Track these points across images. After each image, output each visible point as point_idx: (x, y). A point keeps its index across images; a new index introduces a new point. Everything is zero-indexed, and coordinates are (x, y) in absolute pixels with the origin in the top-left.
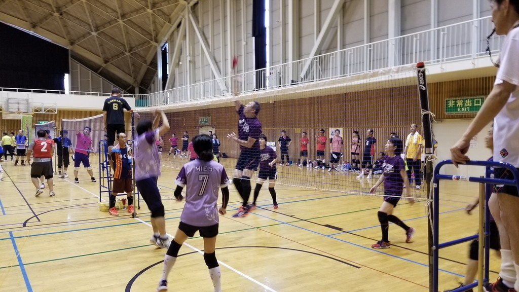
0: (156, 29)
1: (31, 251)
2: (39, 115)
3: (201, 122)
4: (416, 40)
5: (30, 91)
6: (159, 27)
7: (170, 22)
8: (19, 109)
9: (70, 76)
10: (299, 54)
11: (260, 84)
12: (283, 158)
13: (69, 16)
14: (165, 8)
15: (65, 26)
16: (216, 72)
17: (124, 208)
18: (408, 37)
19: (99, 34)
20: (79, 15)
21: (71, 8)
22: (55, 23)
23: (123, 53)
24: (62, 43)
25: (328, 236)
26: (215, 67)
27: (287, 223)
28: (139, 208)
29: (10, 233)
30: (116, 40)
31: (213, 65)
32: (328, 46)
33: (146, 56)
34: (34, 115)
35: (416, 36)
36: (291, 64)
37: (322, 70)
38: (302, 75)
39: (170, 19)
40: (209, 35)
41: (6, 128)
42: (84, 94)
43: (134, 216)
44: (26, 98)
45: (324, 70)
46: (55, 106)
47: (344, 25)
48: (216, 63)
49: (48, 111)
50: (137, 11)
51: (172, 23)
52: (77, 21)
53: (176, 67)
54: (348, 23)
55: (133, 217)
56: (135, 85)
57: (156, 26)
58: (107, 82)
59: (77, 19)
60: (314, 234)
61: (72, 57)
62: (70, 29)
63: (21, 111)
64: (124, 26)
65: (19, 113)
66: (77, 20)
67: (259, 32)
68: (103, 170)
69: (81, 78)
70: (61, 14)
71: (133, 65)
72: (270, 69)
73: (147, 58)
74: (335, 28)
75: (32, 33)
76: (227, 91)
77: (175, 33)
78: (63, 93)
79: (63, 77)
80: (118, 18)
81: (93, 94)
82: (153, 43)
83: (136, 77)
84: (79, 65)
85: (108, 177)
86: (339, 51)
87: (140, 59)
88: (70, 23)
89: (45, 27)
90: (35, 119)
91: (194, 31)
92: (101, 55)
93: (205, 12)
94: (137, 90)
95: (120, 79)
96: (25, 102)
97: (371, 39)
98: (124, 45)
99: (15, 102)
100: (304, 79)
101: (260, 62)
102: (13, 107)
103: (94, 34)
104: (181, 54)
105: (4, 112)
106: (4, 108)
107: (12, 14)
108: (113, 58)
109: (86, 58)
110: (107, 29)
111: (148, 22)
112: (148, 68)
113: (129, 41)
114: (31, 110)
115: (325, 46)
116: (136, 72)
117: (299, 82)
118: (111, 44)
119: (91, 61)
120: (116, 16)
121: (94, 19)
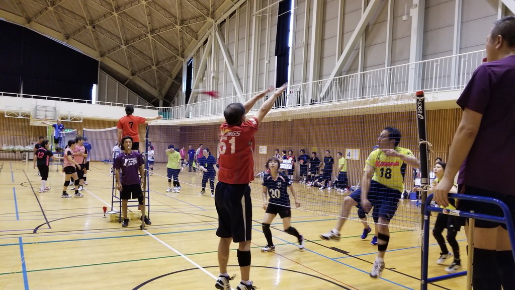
0: (183, 45)
1: (36, 258)
4: (437, 66)
5: (58, 100)
6: (186, 43)
7: (197, 39)
8: (46, 116)
9: (98, 86)
10: (319, 75)
11: (279, 101)
13: (101, 29)
14: (193, 25)
15: (97, 39)
16: (238, 88)
18: (429, 62)
19: (128, 47)
20: (110, 29)
21: (103, 22)
22: (88, 35)
23: (150, 66)
24: (93, 54)
25: (333, 259)
26: (237, 84)
27: (293, 244)
30: (143, 53)
31: (236, 81)
32: (349, 68)
33: (172, 71)
35: (437, 61)
36: (312, 84)
37: (341, 91)
38: (322, 95)
39: (197, 35)
40: (234, 53)
41: (32, 134)
42: (110, 104)
44: (54, 106)
45: (344, 91)
46: (81, 114)
47: (366, 48)
48: (239, 79)
49: (74, 120)
50: (166, 26)
51: (198, 40)
52: (108, 34)
53: (200, 82)
54: (370, 46)
56: (158, 98)
57: (183, 42)
58: (133, 94)
59: (109, 32)
60: (319, 257)
61: (102, 68)
62: (101, 42)
63: (48, 118)
64: (153, 41)
65: (46, 120)
67: (282, 52)
69: (108, 89)
70: (94, 27)
71: (159, 78)
72: (290, 87)
73: (172, 73)
74: (358, 50)
75: (65, 44)
77: (202, 49)
78: (90, 103)
79: (91, 87)
80: (148, 33)
81: (118, 105)
82: (180, 58)
83: (161, 90)
84: (107, 76)
86: (359, 73)
87: (166, 73)
88: (102, 36)
89: (78, 39)
91: (220, 48)
92: (128, 68)
93: (231, 30)
94: (161, 102)
95: (146, 91)
96: (52, 110)
97: (392, 63)
98: (151, 59)
99: (43, 109)
100: (323, 99)
101: (282, 79)
102: (41, 115)
103: (124, 47)
104: (206, 70)
105: (31, 119)
106: (32, 114)
107: (48, 25)
108: (140, 71)
109: (114, 70)
110: (137, 43)
111: (175, 37)
112: (173, 83)
113: (157, 55)
114: (58, 117)
115: (346, 67)
116: (162, 85)
117: (318, 102)
118: (139, 58)
119: (119, 73)
120: (146, 31)
121: (124, 33)
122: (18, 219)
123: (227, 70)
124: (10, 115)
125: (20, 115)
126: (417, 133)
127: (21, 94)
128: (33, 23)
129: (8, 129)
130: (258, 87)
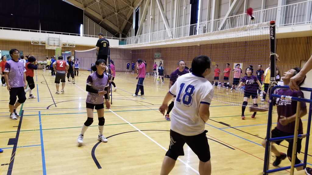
1: (48, 122)
2: (65, 48)
3: (156, 56)
4: (295, 8)
5: (61, 34)
8: (54, 44)
9: (83, 26)
10: (218, 15)
11: (192, 33)
16: (167, 26)
18: (290, 6)
23: (114, 13)
24: (80, 6)
25: (219, 129)
26: (166, 23)
29: (39, 112)
30: (110, 5)
31: (165, 21)
32: (238, 11)
34: (62, 48)
36: (213, 22)
37: (231, 26)
40: (164, 3)
42: (90, 36)
44: (59, 37)
45: (233, 26)
46: (74, 42)
48: (167, 20)
49: (70, 46)
53: (143, 22)
56: (120, 32)
58: (104, 30)
60: (211, 127)
61: (85, 14)
65: (54, 46)
67: (194, 1)
69: (89, 27)
71: (119, 20)
72: (200, 24)
73: (127, 16)
76: (173, 37)
77: (144, 1)
78: (79, 35)
79: (80, 26)
82: (131, 7)
83: (121, 28)
84: (89, 19)
87: (123, 16)
90: (63, 50)
92: (101, 14)
94: (121, 35)
95: (111, 28)
96: (58, 40)
97: (266, 7)
98: (114, 8)
99: (52, 39)
101: (194, 20)
102: (52, 43)
103: (98, 1)
104: (147, 14)
105: (46, 45)
106: (46, 43)
108: (108, 15)
109: (92, 15)
112: (128, 22)
113: (117, 5)
115: (235, 11)
116: (121, 24)
118: (106, 8)
119: (96, 17)
122: (39, 102)
123: (160, 14)
124: (34, 43)
125: (40, 43)
127: (40, 31)
129: (34, 51)
130: (179, 24)
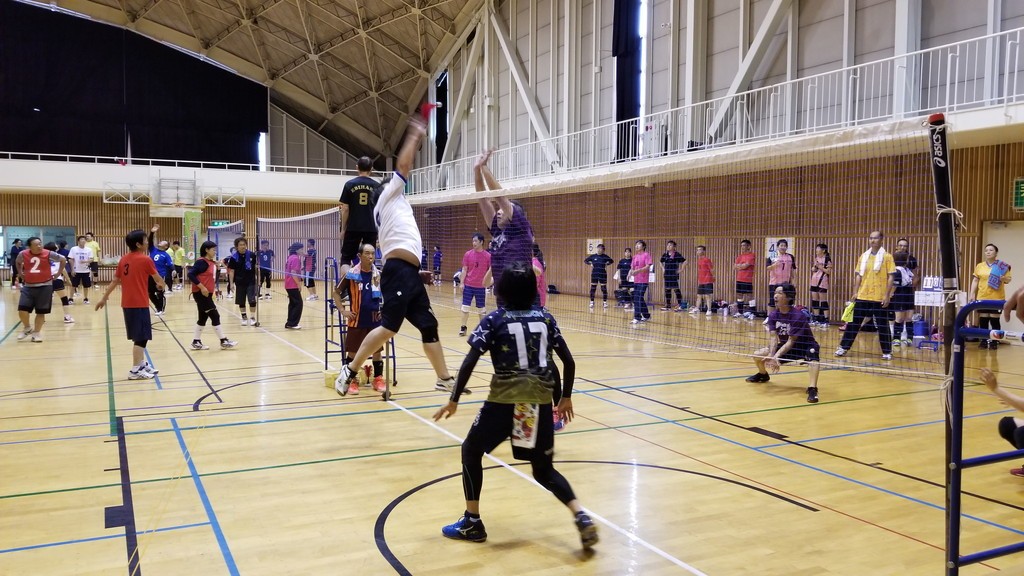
0: (427, 46)
1: (209, 452)
2: (214, 211)
4: (954, 59)
5: (198, 166)
6: (432, 40)
7: (453, 32)
8: (178, 198)
9: (269, 137)
10: (706, 88)
11: (626, 148)
12: (668, 295)
13: (270, 25)
15: (262, 44)
16: (540, 126)
17: (368, 382)
18: (936, 53)
19: (321, 57)
20: (286, 23)
21: (272, 11)
22: (245, 38)
23: (365, 92)
24: (255, 74)
25: (755, 449)
26: (537, 117)
27: (673, 422)
28: (395, 384)
29: (173, 420)
30: (351, 68)
31: (534, 112)
32: (767, 72)
33: (407, 99)
34: (206, 210)
35: (953, 49)
36: (690, 110)
37: (752, 121)
38: (712, 131)
39: (453, 25)
40: (528, 55)
42: (294, 170)
43: (386, 397)
44: (192, 178)
45: (758, 120)
46: (242, 192)
47: (801, 30)
49: (230, 203)
50: (392, 11)
51: (457, 34)
52: (283, 34)
53: (463, 118)
54: (809, 25)
55: (385, 400)
56: (387, 153)
57: (427, 40)
58: (335, 148)
59: (284, 29)
60: (727, 445)
61: (275, 101)
62: (269, 49)
63: (181, 201)
64: (369, 41)
65: (179, 205)
66: (283, 32)
67: (625, 47)
68: (332, 313)
69: (287, 141)
70: (255, 22)
71: (383, 115)
72: (647, 120)
73: (408, 103)
74: (783, 36)
75: (202, 57)
76: (560, 164)
77: (464, 52)
78: (256, 168)
79: (256, 139)
80: (358, 27)
81: (309, 171)
82: (422, 73)
83: (389, 138)
84: (285, 116)
85: (340, 326)
86: (789, 81)
87: (396, 103)
88: (271, 38)
89: (226, 48)
90: (207, 216)
91: (500, 48)
92: (325, 97)
93: (521, 10)
94: (389, 162)
95: (358, 141)
96: (189, 185)
97: (857, 56)
98: (367, 78)
99: (172, 185)
100: (716, 139)
101: (627, 106)
102: (169, 195)
103: (314, 57)
104: (474, 92)
105: (152, 204)
106: (152, 196)
107: (169, 23)
108: (347, 101)
109: (297, 103)
110: (338, 47)
111: (412, 32)
113: (377, 69)
114: (199, 200)
115: (760, 72)
117: (706, 146)
118: (343, 76)
119: (307, 109)
120: (354, 23)
121: (313, 30)
122: (160, 387)
123: (517, 90)
124: (112, 199)
125: (131, 198)
126: (932, 194)
127: (129, 158)
128: (140, 20)
129: (111, 226)
130: (579, 121)
